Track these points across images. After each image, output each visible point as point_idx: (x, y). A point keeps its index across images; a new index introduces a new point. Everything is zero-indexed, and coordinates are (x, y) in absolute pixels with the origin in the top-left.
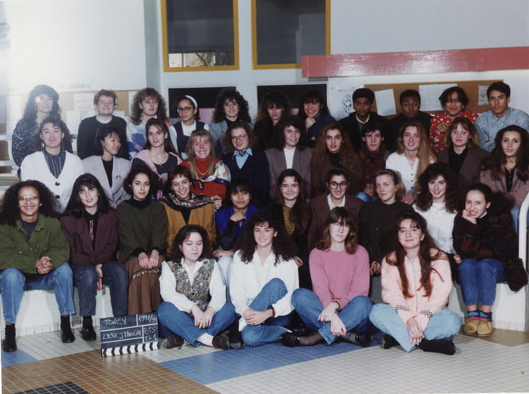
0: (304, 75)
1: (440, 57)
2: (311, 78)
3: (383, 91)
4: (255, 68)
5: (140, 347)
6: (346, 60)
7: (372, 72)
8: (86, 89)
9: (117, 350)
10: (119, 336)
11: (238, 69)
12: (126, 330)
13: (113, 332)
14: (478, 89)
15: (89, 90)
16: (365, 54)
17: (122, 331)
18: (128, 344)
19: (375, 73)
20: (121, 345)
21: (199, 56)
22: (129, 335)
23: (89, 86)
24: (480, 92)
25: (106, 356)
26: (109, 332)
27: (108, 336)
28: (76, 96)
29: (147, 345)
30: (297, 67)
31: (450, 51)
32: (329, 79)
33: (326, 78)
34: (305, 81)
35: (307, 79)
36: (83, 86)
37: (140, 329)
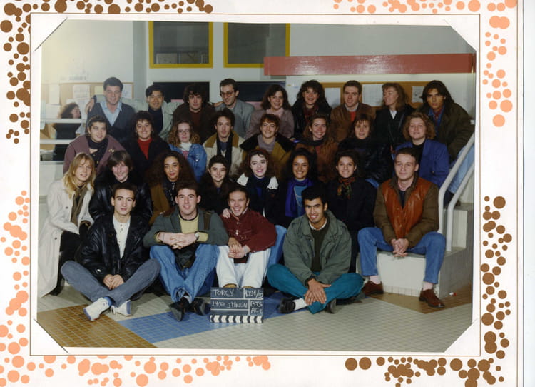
0: (266, 74)
1: (380, 61)
2: (273, 76)
3: (333, 89)
4: (226, 66)
5: (245, 318)
6: (301, 62)
7: (323, 72)
8: (83, 81)
9: (224, 318)
10: (227, 305)
11: (212, 66)
12: (233, 301)
13: (221, 301)
14: (411, 89)
15: (85, 81)
16: (318, 57)
17: (230, 301)
18: (235, 314)
19: (326, 74)
20: (228, 314)
21: (189, 56)
22: (236, 306)
23: (85, 78)
24: (413, 92)
25: (213, 321)
26: (218, 301)
27: (217, 304)
28: (74, 86)
29: (252, 318)
30: (261, 67)
31: (389, 56)
32: (287, 77)
33: (284, 76)
34: (268, 79)
35: (270, 77)
36: (81, 78)
37: (247, 302)
